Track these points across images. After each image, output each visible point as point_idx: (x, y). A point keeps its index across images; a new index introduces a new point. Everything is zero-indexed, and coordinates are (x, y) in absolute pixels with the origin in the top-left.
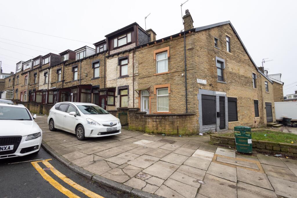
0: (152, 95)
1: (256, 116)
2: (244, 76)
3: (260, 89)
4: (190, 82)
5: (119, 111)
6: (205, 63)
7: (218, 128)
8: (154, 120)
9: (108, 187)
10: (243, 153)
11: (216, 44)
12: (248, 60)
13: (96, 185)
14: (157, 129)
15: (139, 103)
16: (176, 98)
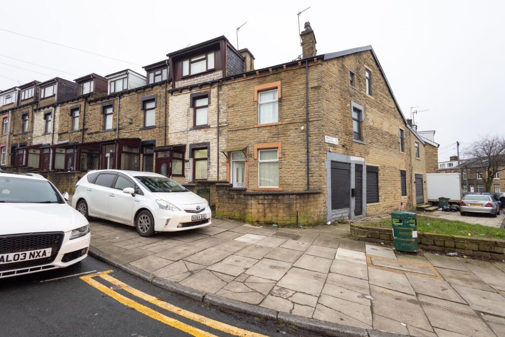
0: (251, 160)
1: (403, 195)
2: (388, 133)
3: (409, 153)
4: (314, 140)
5: (198, 186)
6: (337, 110)
7: (353, 214)
8: (261, 202)
9: (236, 312)
10: (404, 252)
11: (351, 82)
12: (394, 108)
13: (214, 310)
14: (265, 216)
15: (228, 172)
16: (291, 165)
